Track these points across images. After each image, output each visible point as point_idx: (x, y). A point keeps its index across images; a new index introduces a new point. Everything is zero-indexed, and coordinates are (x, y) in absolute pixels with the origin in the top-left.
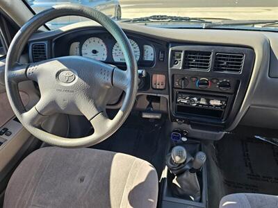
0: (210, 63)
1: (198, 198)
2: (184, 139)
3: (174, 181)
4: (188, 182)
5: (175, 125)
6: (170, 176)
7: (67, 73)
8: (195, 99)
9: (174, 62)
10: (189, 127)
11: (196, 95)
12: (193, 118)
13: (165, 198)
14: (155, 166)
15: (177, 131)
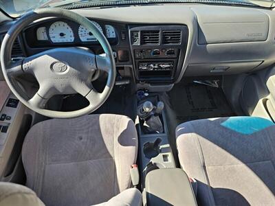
0: (160, 38)
1: (162, 131)
2: (147, 94)
3: (145, 124)
4: (154, 123)
5: (139, 86)
6: (141, 122)
7: (59, 65)
8: (152, 65)
9: (133, 40)
10: (150, 85)
11: (151, 62)
12: (152, 79)
13: (141, 136)
14: (130, 118)
15: (140, 90)
